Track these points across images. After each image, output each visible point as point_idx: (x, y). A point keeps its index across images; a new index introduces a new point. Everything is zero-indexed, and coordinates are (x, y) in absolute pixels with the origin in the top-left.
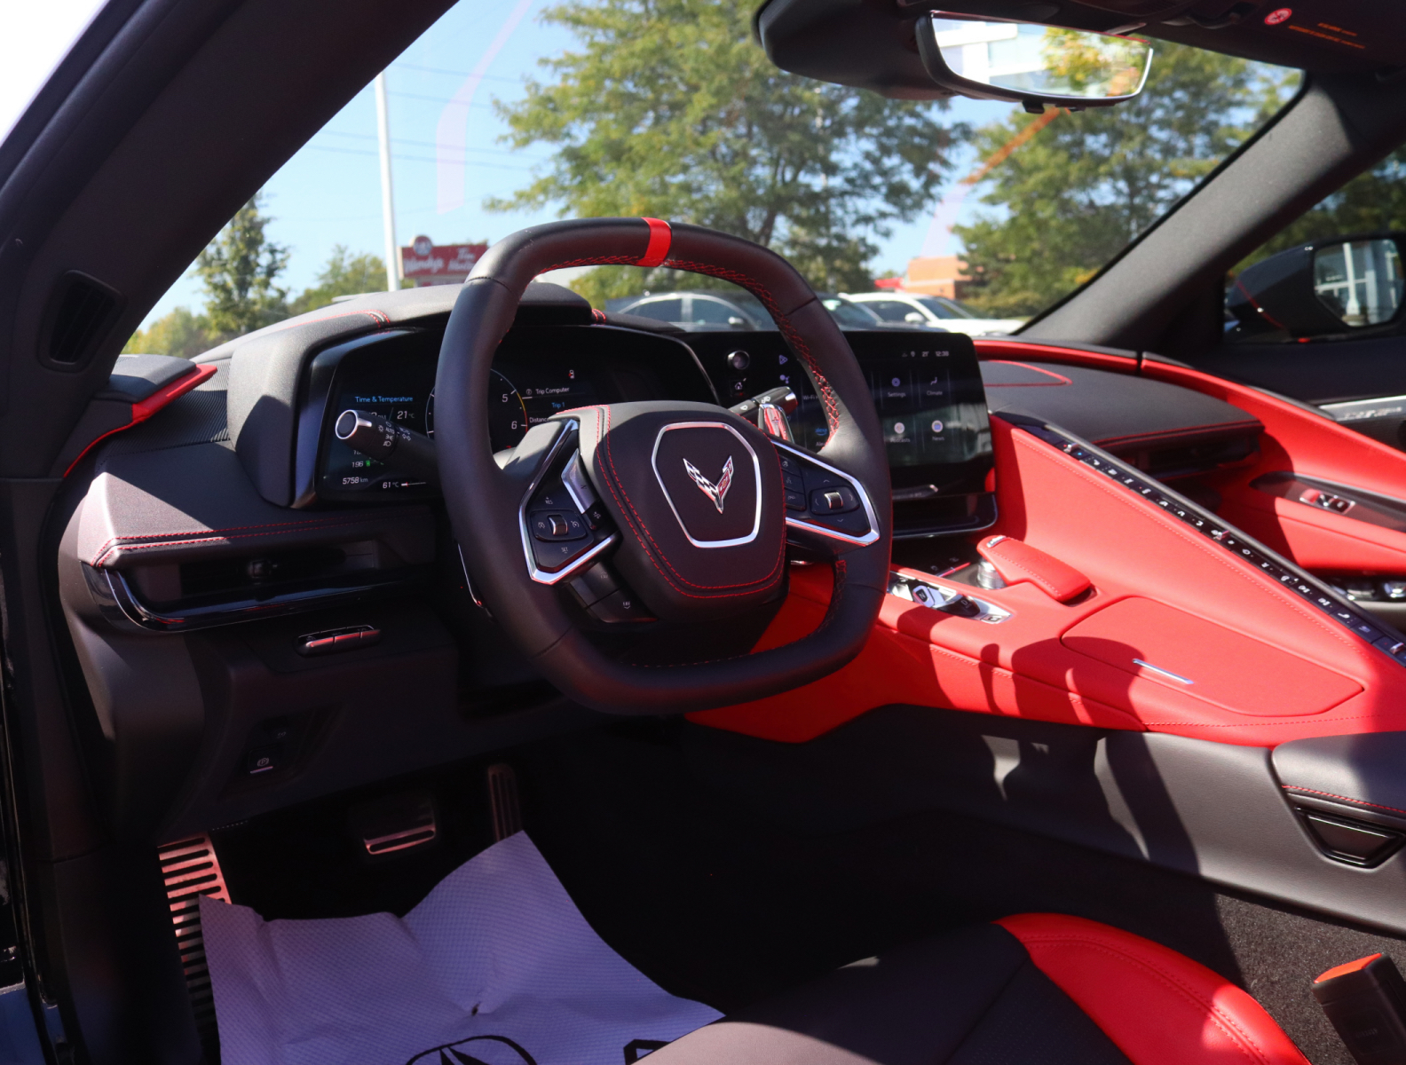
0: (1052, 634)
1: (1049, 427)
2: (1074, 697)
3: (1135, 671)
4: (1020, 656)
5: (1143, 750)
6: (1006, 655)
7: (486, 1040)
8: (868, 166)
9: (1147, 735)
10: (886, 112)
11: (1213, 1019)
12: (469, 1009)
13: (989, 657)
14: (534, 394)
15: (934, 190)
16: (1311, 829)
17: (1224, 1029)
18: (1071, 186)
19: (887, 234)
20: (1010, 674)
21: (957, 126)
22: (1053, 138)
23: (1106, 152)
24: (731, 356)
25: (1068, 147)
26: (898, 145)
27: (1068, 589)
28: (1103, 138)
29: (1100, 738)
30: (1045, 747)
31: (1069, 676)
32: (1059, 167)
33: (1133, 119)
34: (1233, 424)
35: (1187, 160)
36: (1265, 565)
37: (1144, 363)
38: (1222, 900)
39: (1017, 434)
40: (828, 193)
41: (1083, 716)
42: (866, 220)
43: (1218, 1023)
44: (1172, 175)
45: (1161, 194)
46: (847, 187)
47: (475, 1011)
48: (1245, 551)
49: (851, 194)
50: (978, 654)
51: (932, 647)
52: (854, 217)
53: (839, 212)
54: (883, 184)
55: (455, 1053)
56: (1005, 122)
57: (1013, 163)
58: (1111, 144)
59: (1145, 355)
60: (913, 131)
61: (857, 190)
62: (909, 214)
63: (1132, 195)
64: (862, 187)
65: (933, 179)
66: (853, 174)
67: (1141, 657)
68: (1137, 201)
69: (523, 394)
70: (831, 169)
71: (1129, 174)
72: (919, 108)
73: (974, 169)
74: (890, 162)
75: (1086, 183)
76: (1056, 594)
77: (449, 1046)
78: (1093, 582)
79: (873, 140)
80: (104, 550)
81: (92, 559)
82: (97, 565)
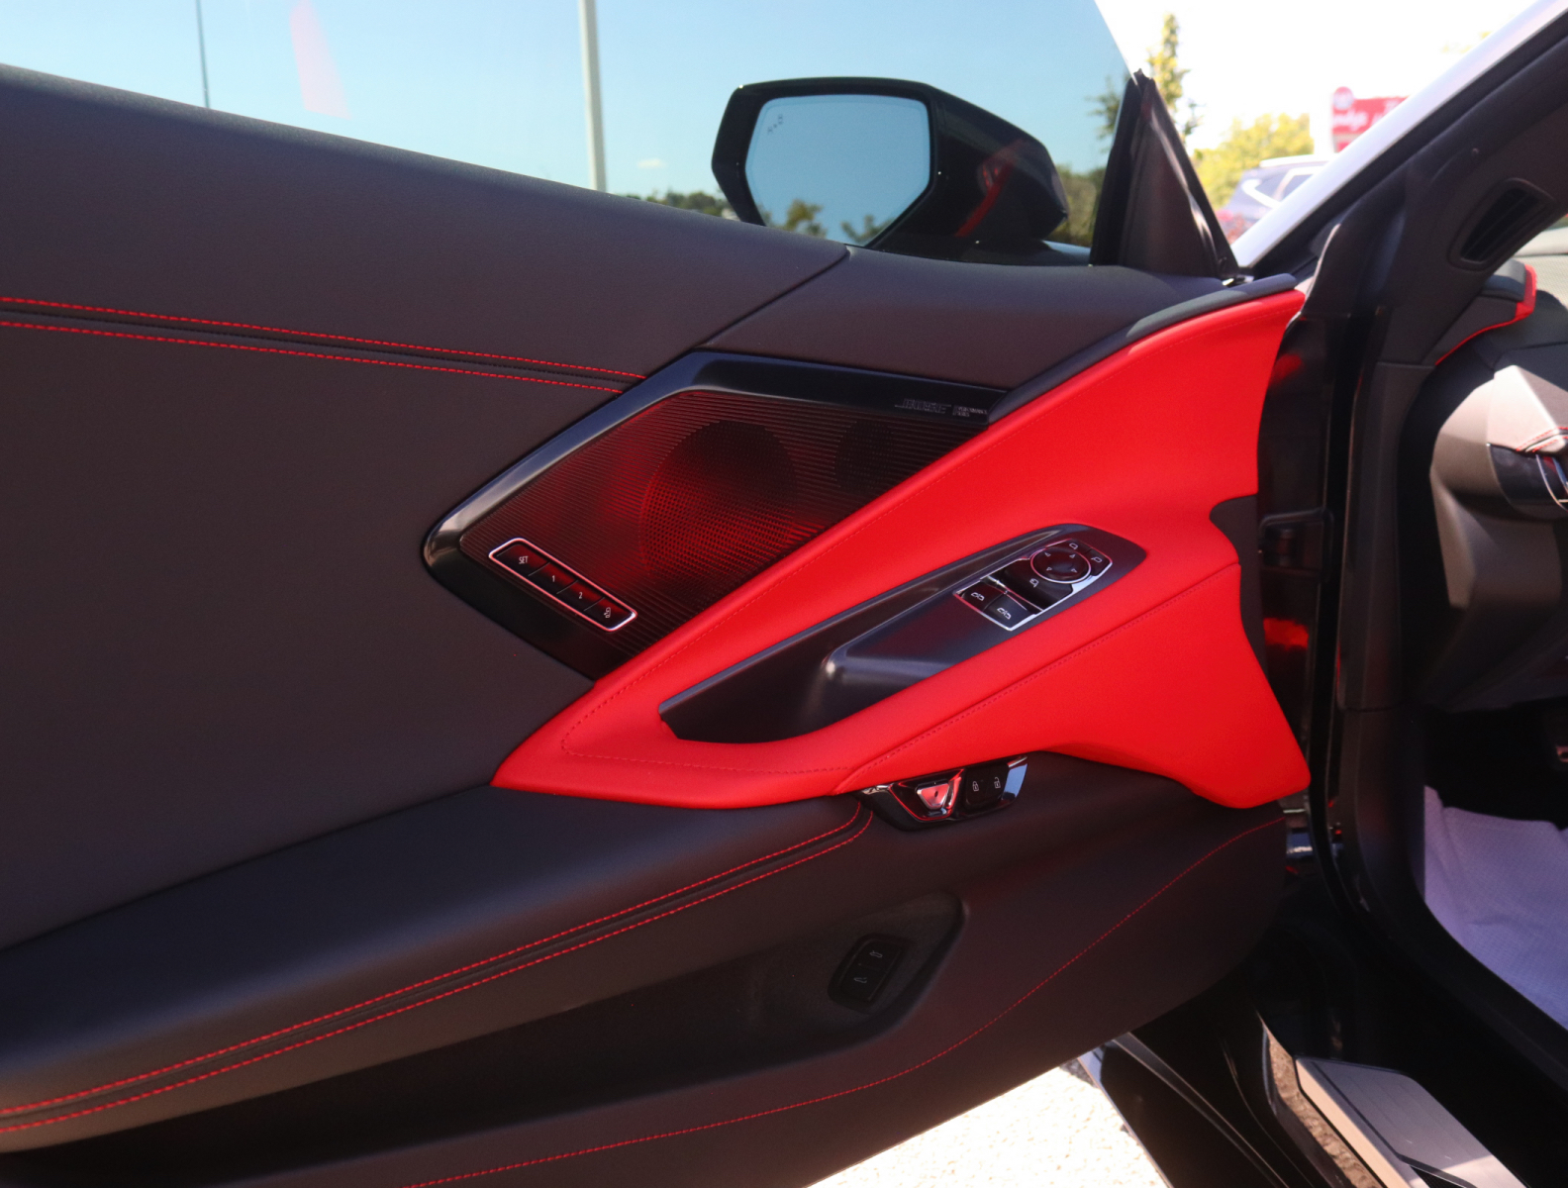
80: (1541, 438)
81: (1518, 445)
82: (1528, 450)
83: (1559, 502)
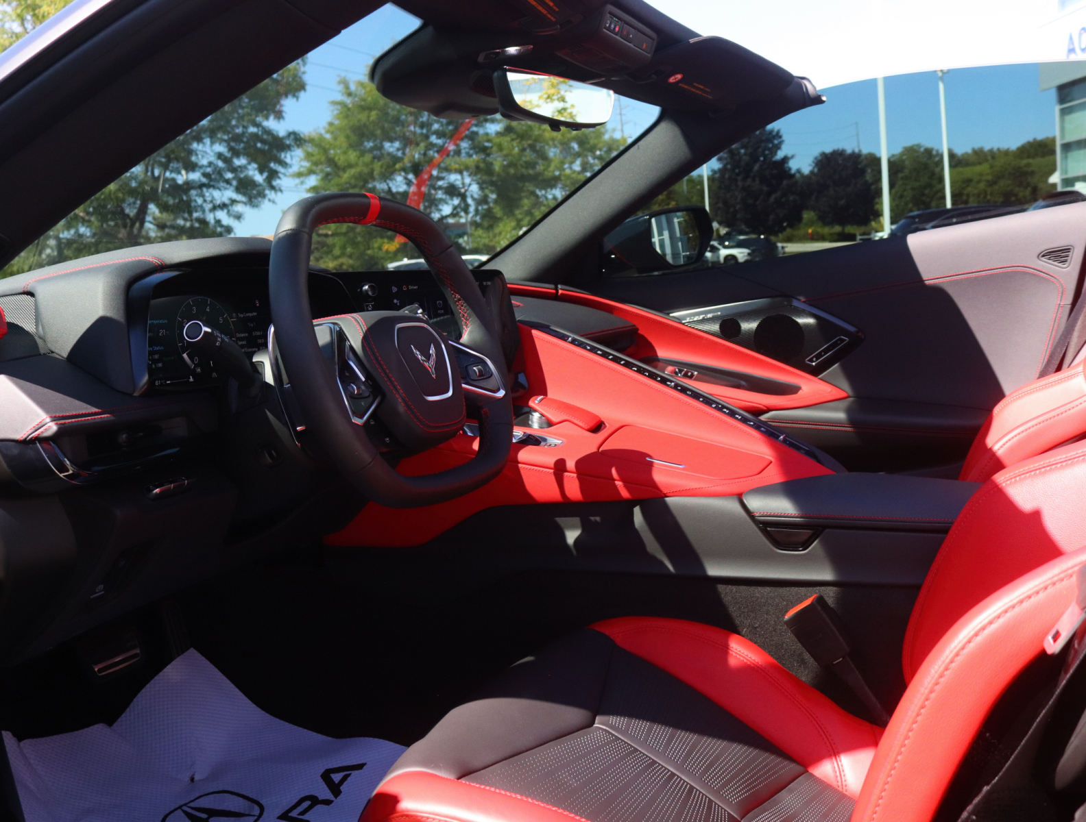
0: (594, 450)
1: (552, 328)
2: (619, 483)
3: (651, 464)
4: (579, 463)
5: (666, 508)
6: (571, 464)
7: (211, 796)
8: (220, 164)
9: (667, 499)
10: (234, 122)
11: (731, 652)
12: (187, 779)
13: (560, 467)
14: (237, 317)
15: (275, 183)
16: (768, 535)
17: (738, 656)
18: (374, 179)
19: (238, 217)
20: (575, 475)
21: (290, 134)
22: (361, 143)
23: (400, 154)
24: (366, 287)
25: (371, 150)
26: (244, 148)
27: (592, 423)
28: (397, 144)
29: (635, 506)
30: (598, 519)
31: (614, 471)
32: (366, 165)
33: (418, 130)
34: (622, 328)
35: (456, 158)
36: (701, 399)
37: (560, 292)
38: (721, 588)
39: (535, 332)
40: (188, 186)
41: (625, 493)
42: (223, 206)
43: (734, 654)
44: (448, 170)
45: (440, 183)
46: (204, 180)
47: (192, 780)
48: (688, 392)
49: (208, 186)
50: (552, 466)
51: (520, 465)
52: (210, 206)
53: (200, 201)
54: (234, 178)
55: (192, 808)
56: (323, 132)
57: (331, 162)
58: (403, 149)
59: (559, 286)
60: (255, 137)
61: (212, 183)
62: (255, 201)
63: (419, 186)
64: (215, 180)
65: (273, 175)
66: (209, 170)
67: (651, 457)
68: (423, 189)
69: (232, 318)
70: (191, 167)
71: (416, 169)
72: (259, 119)
73: (301, 166)
74: (240, 162)
75: (388, 175)
76: (586, 428)
77: (185, 805)
78: (602, 420)
79: (225, 144)
80: (37, 427)
81: (20, 436)
82: (28, 439)
83: (61, 475)
